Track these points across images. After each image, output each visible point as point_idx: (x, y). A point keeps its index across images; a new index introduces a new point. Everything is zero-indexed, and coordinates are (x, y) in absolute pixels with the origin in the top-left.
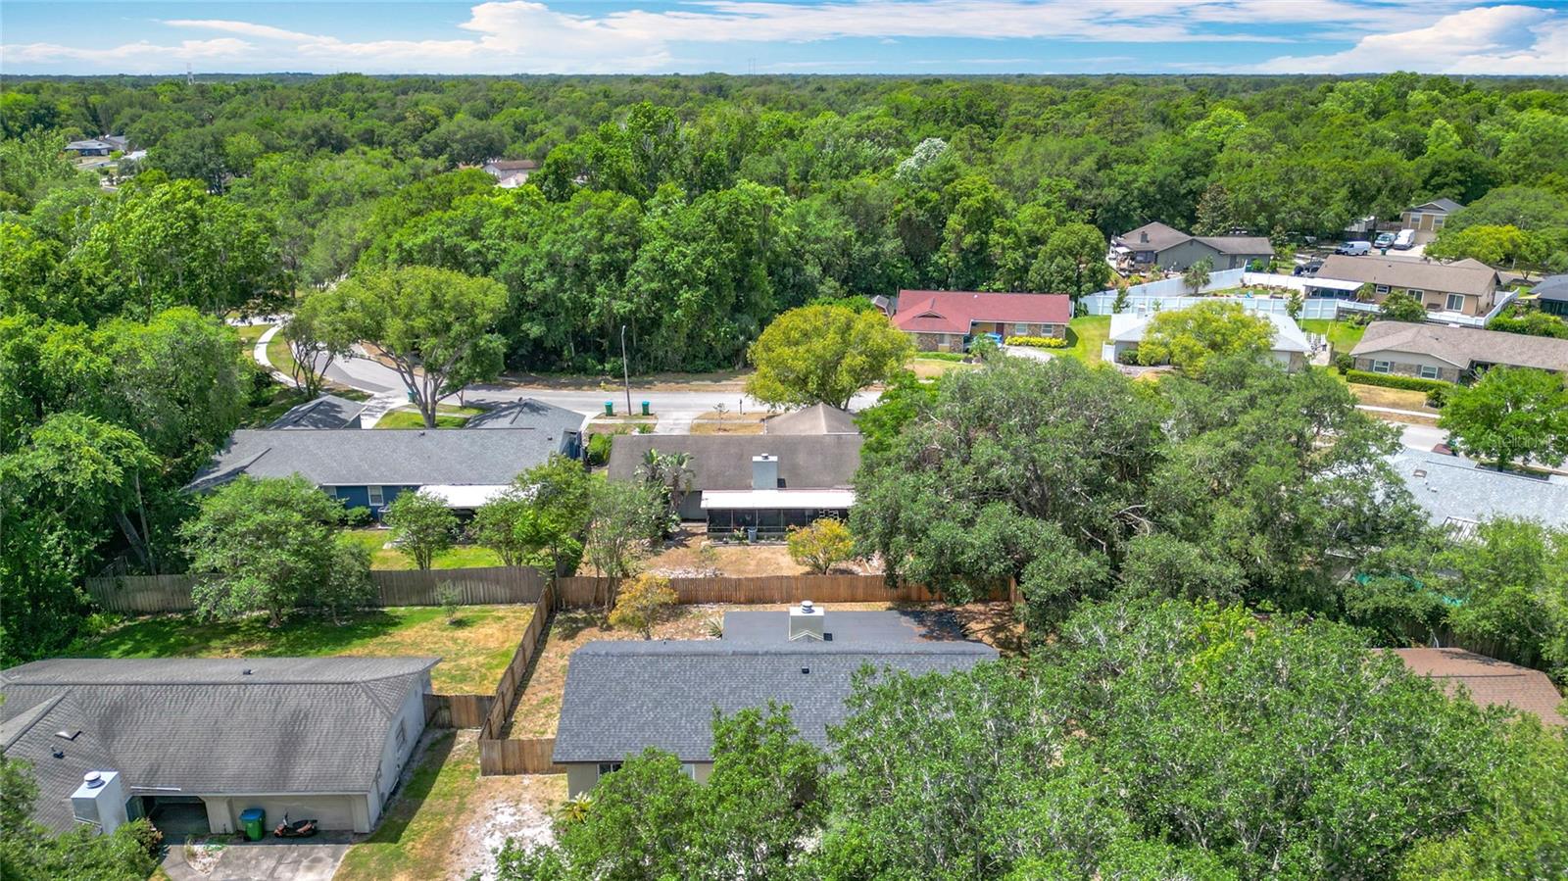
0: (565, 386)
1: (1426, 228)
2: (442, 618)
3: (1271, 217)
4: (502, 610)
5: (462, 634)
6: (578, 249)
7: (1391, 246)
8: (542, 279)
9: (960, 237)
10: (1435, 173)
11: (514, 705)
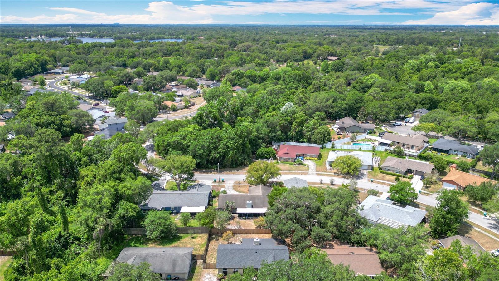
0: (204, 172)
1: (418, 117)
2: (190, 237)
3: (376, 117)
4: (200, 235)
5: (194, 240)
6: (207, 144)
7: (408, 122)
8: (200, 150)
9: (295, 129)
10: (423, 100)
11: (206, 256)
